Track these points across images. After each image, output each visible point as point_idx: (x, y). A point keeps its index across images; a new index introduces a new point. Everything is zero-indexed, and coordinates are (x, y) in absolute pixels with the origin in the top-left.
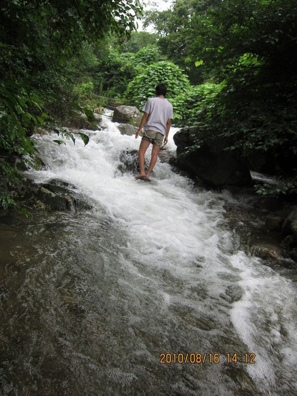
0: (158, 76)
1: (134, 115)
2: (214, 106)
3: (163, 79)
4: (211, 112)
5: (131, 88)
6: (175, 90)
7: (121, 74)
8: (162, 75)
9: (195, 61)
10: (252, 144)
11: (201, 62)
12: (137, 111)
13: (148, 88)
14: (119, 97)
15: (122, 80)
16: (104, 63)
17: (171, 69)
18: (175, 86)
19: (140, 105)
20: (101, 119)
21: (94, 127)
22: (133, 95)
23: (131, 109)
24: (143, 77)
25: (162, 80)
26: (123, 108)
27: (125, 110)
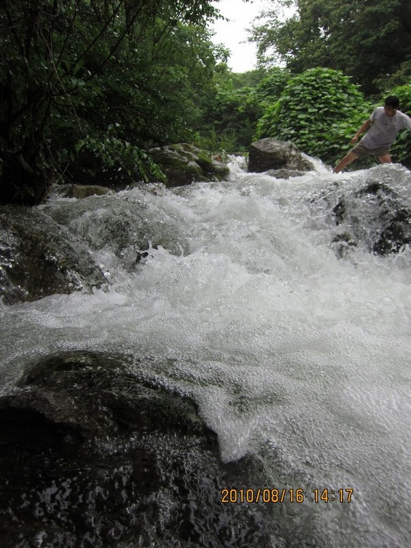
0: (310, 94)
1: (290, 151)
3: (320, 95)
5: (263, 128)
6: (344, 109)
8: (316, 89)
13: (296, 116)
15: (244, 126)
16: (210, 110)
17: (329, 78)
18: (342, 103)
20: (228, 170)
25: (318, 97)
27: (272, 145)
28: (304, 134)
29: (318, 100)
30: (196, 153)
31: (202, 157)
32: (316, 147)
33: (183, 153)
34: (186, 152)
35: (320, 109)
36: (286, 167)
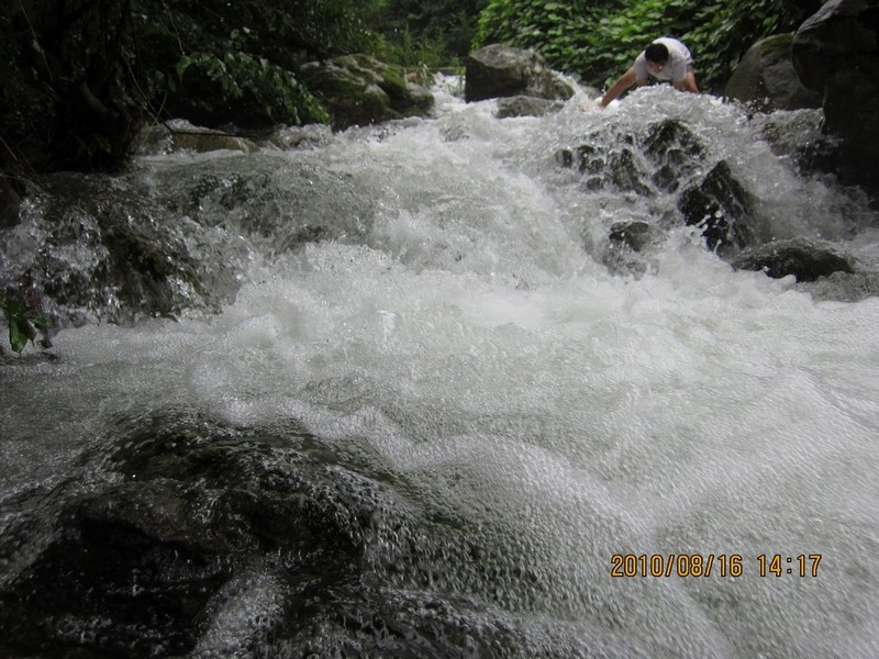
1: (532, 66)
15: (457, 22)
20: (432, 98)
26: (494, 53)
27: (502, 56)
28: (555, 36)
30: (379, 71)
31: (390, 78)
32: (574, 58)
33: (358, 71)
34: (362, 70)
36: (526, 93)
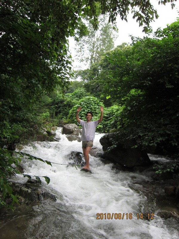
0: (86, 105)
1: (75, 129)
2: (120, 118)
3: (89, 106)
4: (119, 121)
5: (71, 113)
6: (97, 111)
7: (65, 105)
8: (88, 104)
9: (106, 96)
10: (147, 143)
11: (110, 97)
12: (76, 126)
13: (81, 112)
14: (65, 119)
16: (54, 101)
17: (93, 100)
18: (96, 109)
19: (78, 122)
20: (56, 134)
21: (52, 139)
22: (73, 117)
23: (73, 126)
24: (78, 106)
25: (88, 107)
26: (68, 126)
28: (83, 119)
29: (89, 108)
30: (46, 128)
31: (49, 130)
34: (43, 128)
35: (89, 111)
36: (73, 134)
